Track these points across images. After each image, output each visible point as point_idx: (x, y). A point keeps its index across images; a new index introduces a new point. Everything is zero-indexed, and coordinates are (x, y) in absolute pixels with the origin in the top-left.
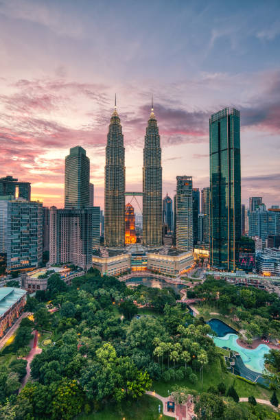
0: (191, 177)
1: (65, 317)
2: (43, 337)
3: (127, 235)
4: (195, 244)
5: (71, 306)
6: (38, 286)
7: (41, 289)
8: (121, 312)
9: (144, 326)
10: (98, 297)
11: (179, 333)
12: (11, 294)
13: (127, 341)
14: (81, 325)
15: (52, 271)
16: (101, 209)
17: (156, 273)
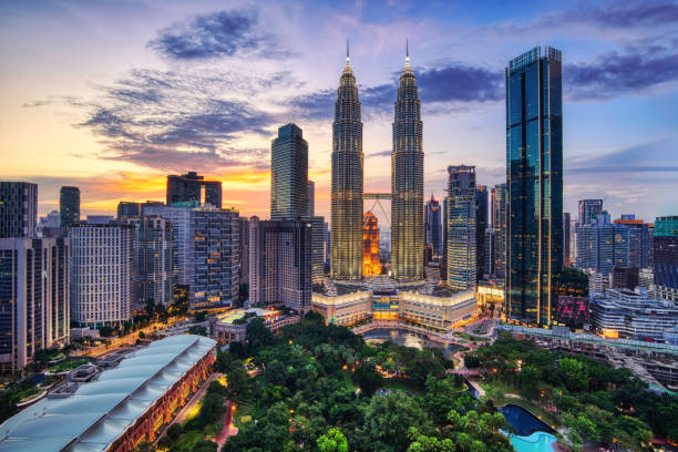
0: (474, 167)
1: (271, 384)
2: (240, 413)
3: (367, 261)
4: (480, 279)
5: (281, 368)
6: (233, 335)
7: (237, 339)
8: (355, 383)
9: (393, 408)
10: (321, 357)
11: (450, 422)
12: (195, 344)
13: (365, 428)
14: (296, 397)
15: (254, 314)
16: (326, 221)
17: (414, 323)
